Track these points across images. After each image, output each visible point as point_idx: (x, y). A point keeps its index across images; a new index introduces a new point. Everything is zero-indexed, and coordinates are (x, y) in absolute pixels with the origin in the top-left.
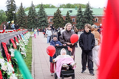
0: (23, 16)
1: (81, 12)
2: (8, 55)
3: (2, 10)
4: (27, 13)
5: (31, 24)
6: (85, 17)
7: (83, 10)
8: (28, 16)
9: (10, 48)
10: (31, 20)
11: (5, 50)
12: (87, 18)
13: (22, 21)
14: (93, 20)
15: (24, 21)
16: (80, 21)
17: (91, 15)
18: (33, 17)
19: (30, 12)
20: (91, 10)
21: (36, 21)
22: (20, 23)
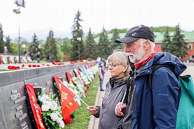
0: (93, 44)
1: (168, 36)
2: (36, 107)
3: (67, 38)
4: (97, 40)
5: (103, 54)
6: (174, 44)
7: (172, 34)
8: (99, 45)
9: (40, 94)
10: (102, 48)
11: (32, 99)
12: (177, 44)
13: (90, 50)
14: (185, 47)
15: (94, 50)
16: (168, 49)
17: (183, 40)
18: (105, 46)
19: (101, 39)
20: (182, 33)
21: (109, 50)
22: (89, 53)
